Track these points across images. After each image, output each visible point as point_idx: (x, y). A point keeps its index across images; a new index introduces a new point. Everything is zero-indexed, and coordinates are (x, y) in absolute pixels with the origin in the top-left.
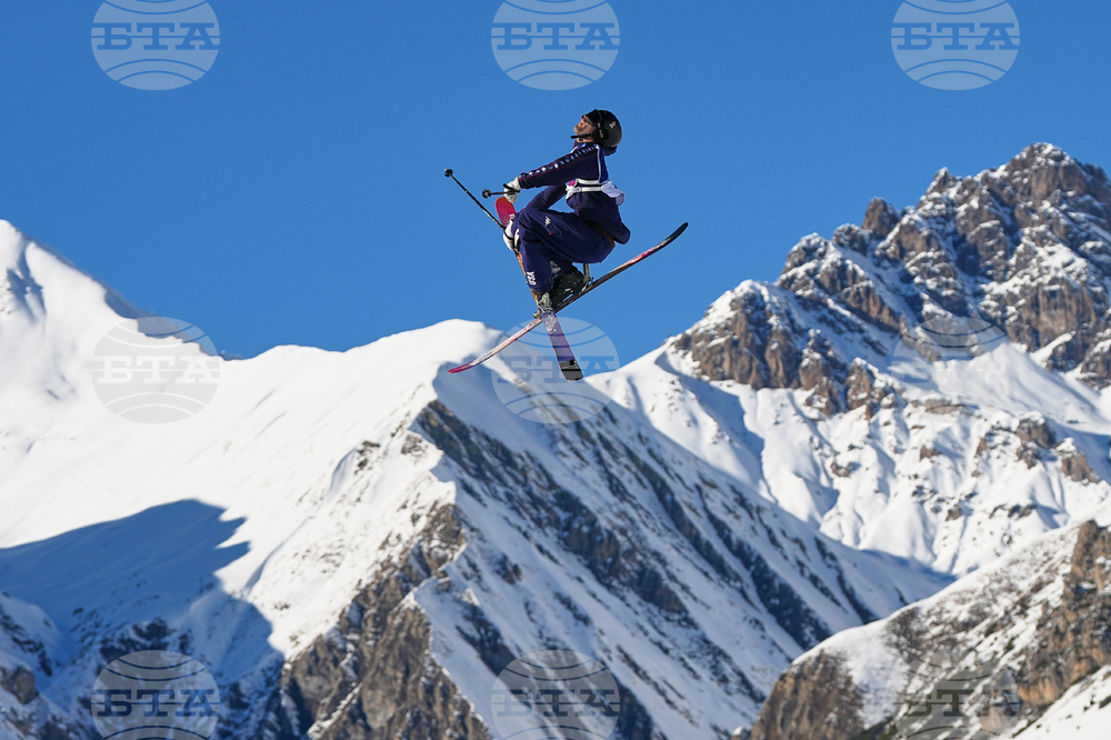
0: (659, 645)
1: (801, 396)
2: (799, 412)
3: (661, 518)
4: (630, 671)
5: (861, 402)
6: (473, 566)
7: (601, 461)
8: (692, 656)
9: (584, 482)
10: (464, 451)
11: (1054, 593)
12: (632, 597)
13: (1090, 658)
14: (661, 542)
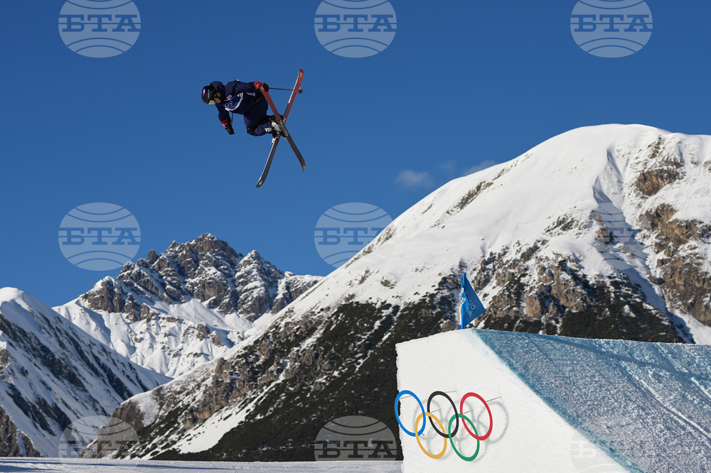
0: (75, 398)
1: (125, 315)
2: (124, 321)
3: (77, 355)
4: (65, 407)
5: (145, 318)
6: (12, 370)
7: (56, 336)
8: (86, 402)
9: (50, 343)
10: (10, 331)
11: (209, 382)
12: (66, 382)
13: (221, 404)
14: (76, 363)
